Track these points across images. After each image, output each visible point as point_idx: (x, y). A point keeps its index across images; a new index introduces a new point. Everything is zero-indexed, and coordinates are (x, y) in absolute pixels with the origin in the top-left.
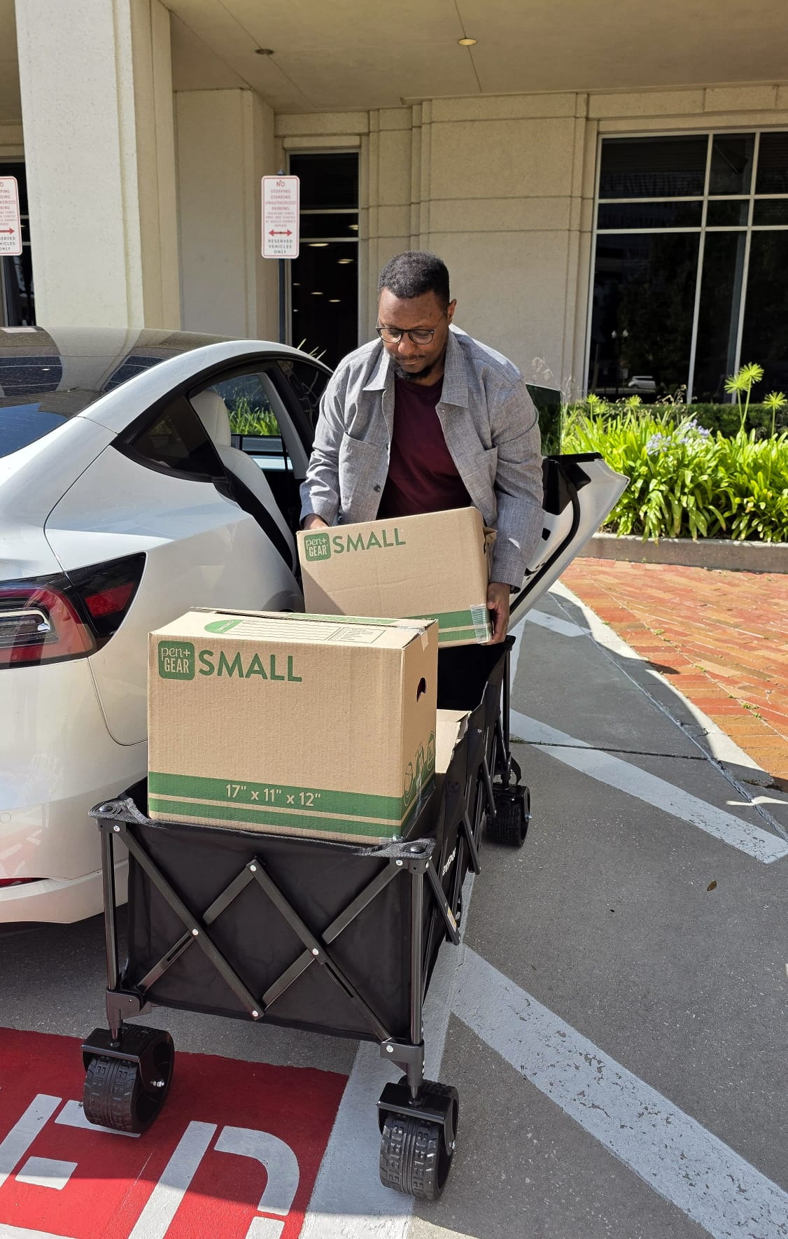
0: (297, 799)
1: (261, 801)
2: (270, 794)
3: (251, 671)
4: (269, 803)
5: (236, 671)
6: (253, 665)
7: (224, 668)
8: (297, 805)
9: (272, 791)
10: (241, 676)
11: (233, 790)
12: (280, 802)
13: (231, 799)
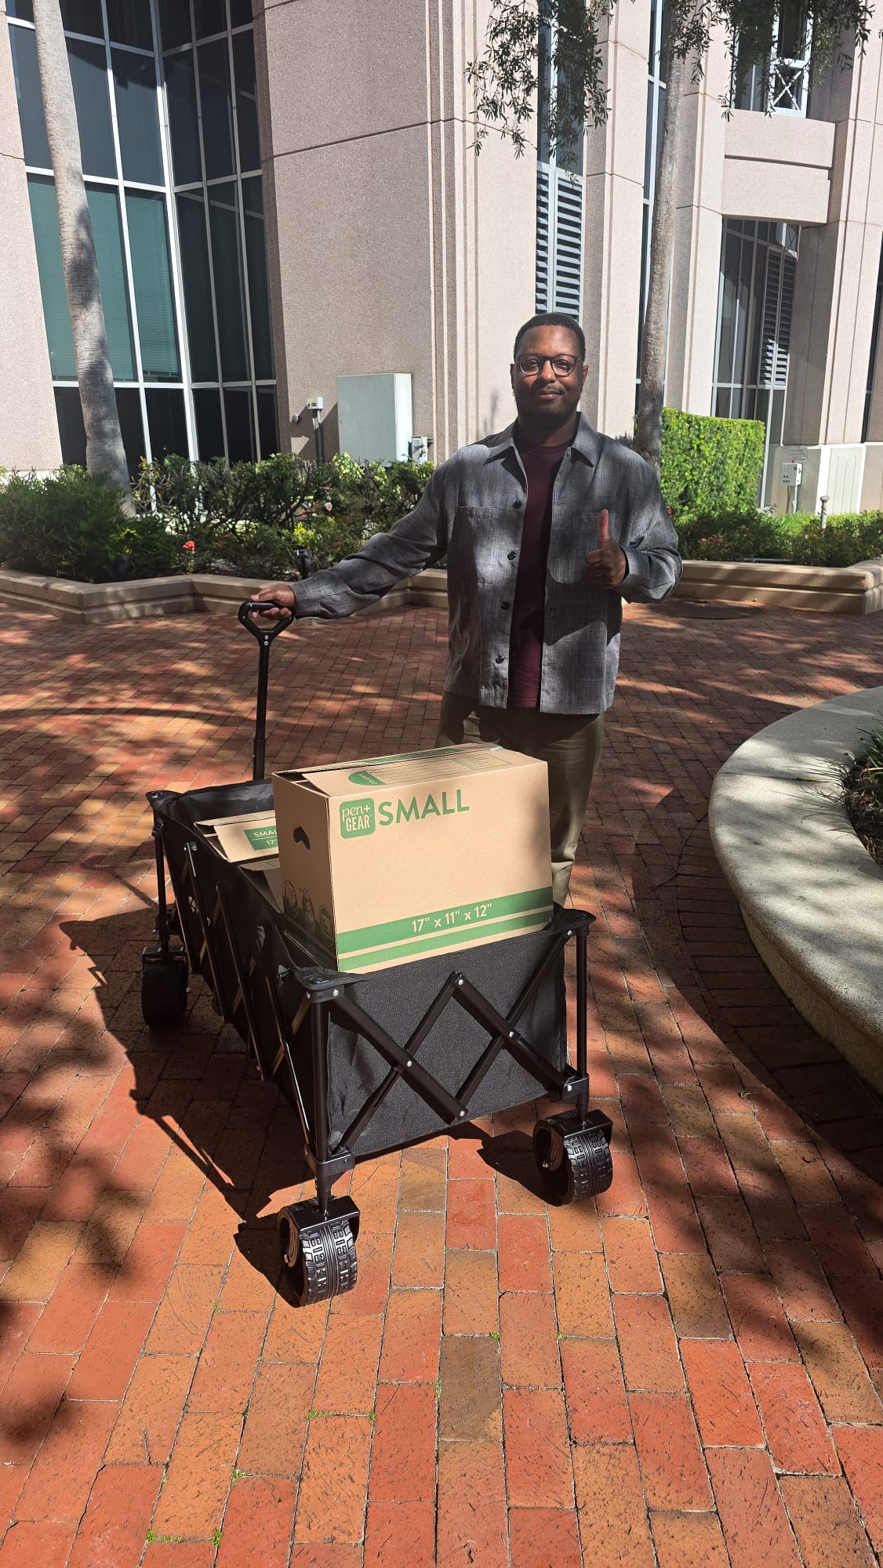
0: (473, 915)
1: (445, 926)
2: (450, 917)
3: (426, 811)
4: (451, 925)
5: (413, 814)
6: (427, 805)
7: (402, 814)
8: (474, 919)
9: (452, 914)
10: (417, 817)
11: (418, 924)
12: (460, 921)
13: (418, 934)
